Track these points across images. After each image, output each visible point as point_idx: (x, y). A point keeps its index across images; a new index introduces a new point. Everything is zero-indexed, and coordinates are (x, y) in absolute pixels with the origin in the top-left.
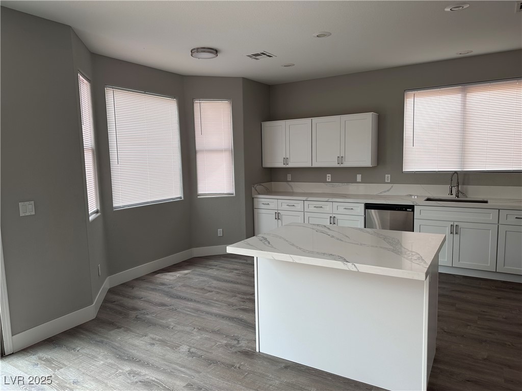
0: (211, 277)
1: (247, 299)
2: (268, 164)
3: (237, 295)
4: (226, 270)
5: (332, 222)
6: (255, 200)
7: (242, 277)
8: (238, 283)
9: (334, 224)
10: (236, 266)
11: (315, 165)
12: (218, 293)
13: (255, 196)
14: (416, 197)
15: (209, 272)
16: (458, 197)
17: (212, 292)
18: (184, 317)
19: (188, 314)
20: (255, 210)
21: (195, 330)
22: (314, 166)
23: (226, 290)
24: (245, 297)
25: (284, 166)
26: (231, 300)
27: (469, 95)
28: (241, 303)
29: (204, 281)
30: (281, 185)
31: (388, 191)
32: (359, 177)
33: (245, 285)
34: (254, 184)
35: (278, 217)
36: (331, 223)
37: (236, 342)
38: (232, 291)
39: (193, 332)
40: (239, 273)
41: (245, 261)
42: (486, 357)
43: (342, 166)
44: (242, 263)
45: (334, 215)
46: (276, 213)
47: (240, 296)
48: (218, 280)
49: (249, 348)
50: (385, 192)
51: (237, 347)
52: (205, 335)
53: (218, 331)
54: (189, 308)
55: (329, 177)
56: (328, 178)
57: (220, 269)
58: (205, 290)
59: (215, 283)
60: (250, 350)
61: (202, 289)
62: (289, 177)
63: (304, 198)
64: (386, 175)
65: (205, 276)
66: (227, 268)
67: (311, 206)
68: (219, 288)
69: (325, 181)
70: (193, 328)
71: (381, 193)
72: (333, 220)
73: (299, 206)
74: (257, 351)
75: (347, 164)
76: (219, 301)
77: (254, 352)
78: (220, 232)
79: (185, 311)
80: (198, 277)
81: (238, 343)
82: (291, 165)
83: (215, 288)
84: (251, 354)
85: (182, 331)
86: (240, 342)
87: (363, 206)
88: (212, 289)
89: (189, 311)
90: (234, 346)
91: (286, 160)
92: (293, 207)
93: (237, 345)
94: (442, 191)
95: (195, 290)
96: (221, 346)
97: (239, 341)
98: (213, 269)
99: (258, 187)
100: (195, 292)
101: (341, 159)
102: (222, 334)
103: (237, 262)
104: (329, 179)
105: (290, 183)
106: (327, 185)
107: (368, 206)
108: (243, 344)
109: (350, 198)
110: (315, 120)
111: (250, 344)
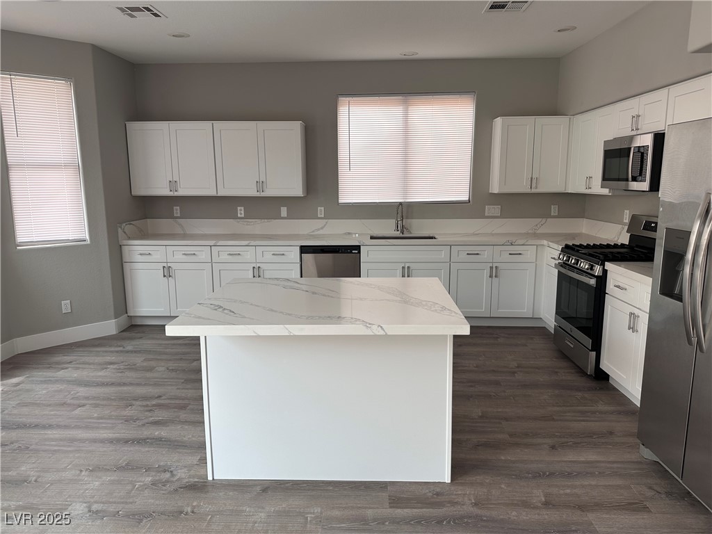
0: (69, 382)
1: (154, 405)
2: (141, 190)
3: (134, 402)
4: (92, 366)
5: (256, 274)
6: (125, 249)
7: (128, 374)
8: (125, 384)
9: (259, 276)
10: (108, 359)
11: (223, 192)
12: (96, 406)
13: (125, 242)
14: (357, 235)
15: (61, 374)
16: (403, 234)
17: (83, 406)
18: (50, 458)
19: (55, 451)
20: (126, 266)
21: (83, 473)
22: (219, 194)
23: (109, 399)
24: (148, 403)
25: (171, 194)
26: (128, 412)
27: (411, 108)
28: (147, 413)
29: (60, 391)
30: (164, 224)
31: (322, 228)
32: (284, 212)
33: (138, 384)
34: (121, 223)
35: (168, 272)
36: (254, 277)
37: (168, 475)
38: (122, 399)
39: (80, 478)
40: (119, 369)
41: (121, 349)
42: (480, 414)
43: (263, 194)
44: (117, 352)
45: (258, 265)
46: (164, 267)
47: (138, 403)
48: (86, 385)
49: (194, 477)
50: (318, 230)
51: (172, 482)
52: (108, 478)
53: (127, 465)
54: (52, 440)
55: (241, 211)
56: (239, 212)
57: (80, 366)
58: (69, 405)
59: (82, 391)
60: (196, 480)
61: (63, 404)
62: (177, 211)
63: (212, 243)
64: (319, 208)
65: (57, 381)
66: (93, 364)
67: (222, 253)
68: (94, 398)
69: (236, 217)
70: (78, 472)
71: (313, 232)
72: (257, 272)
73: (204, 254)
74: (210, 478)
75: (269, 192)
76: (105, 419)
77: (206, 482)
78: (66, 306)
79: (47, 448)
80: (45, 386)
81: (173, 475)
82: (182, 192)
83: (87, 398)
84: (201, 487)
85: (60, 481)
86: (175, 473)
87: (298, 249)
88: (83, 402)
89: (55, 446)
90: (167, 481)
91: (173, 184)
92: (193, 257)
93: (172, 479)
94: (387, 226)
95: (49, 408)
96: (145, 487)
97: (171, 472)
98: (66, 368)
99: (128, 228)
100: (51, 411)
101: (261, 185)
102: (137, 468)
103: (106, 352)
104: (241, 214)
105: (179, 220)
106: (238, 222)
107: (304, 250)
108: (182, 475)
109: (277, 240)
110: (218, 124)
111: (192, 472)
